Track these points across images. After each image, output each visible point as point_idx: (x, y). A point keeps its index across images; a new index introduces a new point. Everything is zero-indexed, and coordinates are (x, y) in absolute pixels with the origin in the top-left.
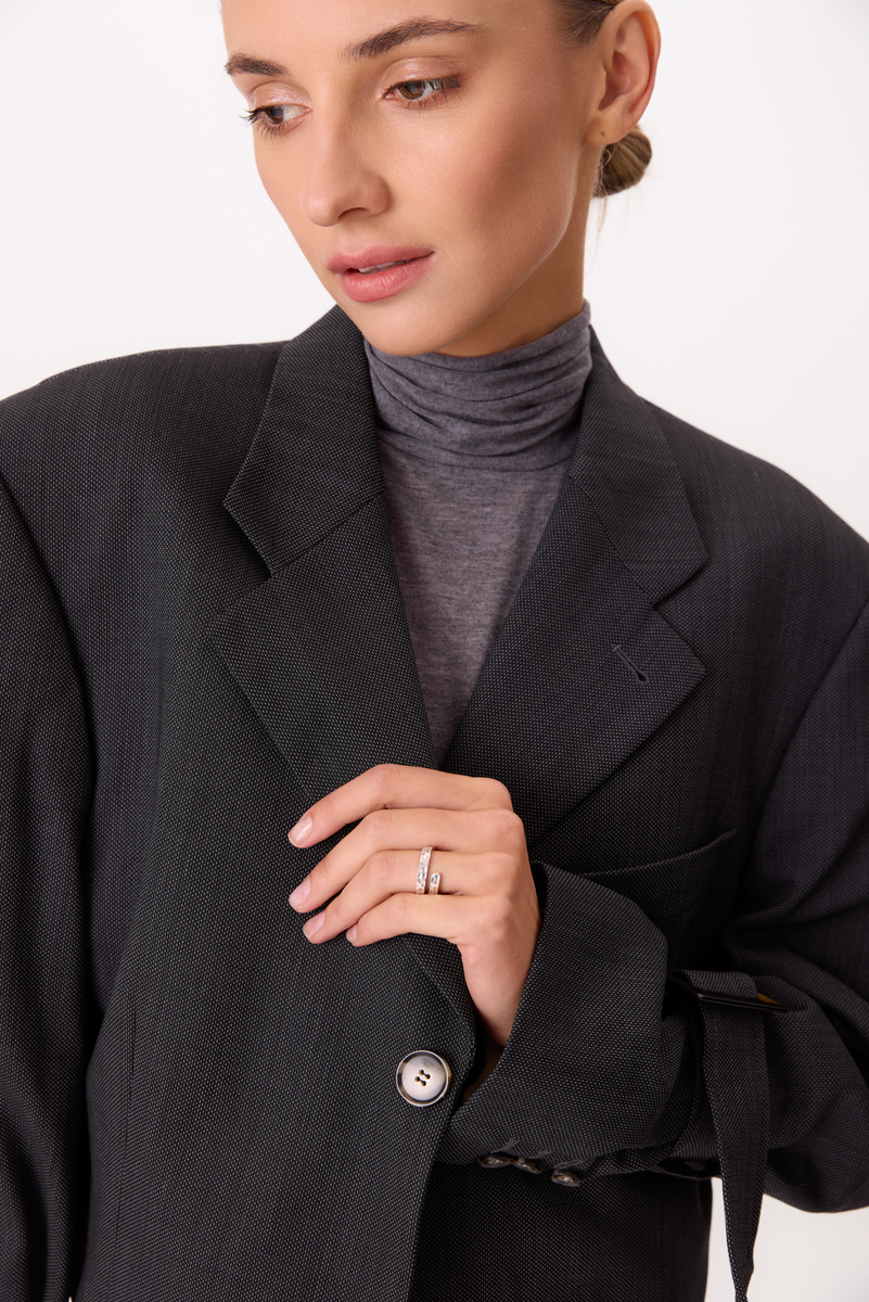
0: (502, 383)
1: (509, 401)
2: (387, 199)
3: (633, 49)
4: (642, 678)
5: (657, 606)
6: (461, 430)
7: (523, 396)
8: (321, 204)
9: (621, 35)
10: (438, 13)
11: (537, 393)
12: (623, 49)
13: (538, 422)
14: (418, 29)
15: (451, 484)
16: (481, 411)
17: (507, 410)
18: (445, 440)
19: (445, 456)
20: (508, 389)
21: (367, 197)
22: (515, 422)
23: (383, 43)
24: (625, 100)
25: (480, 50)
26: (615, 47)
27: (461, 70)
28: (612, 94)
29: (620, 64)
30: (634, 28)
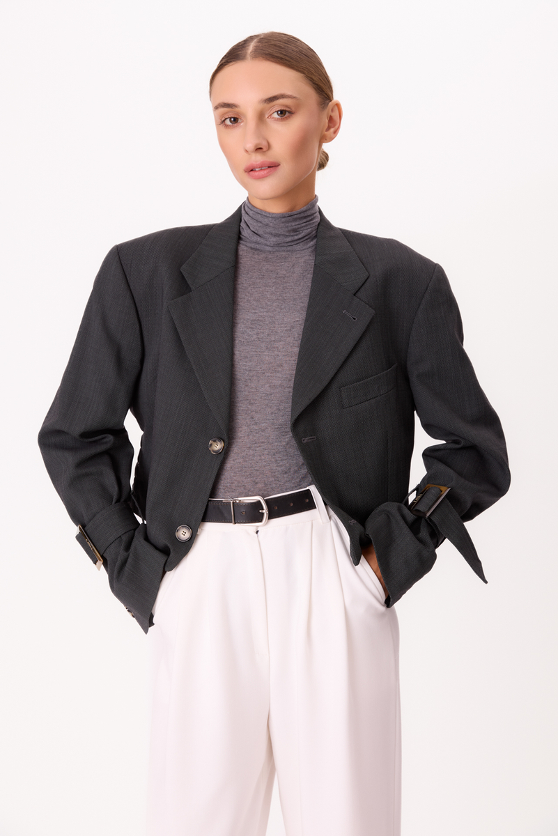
0: (288, 222)
1: (290, 228)
3: (335, 115)
4: (354, 319)
5: (354, 295)
6: (273, 240)
7: (294, 227)
9: (332, 110)
10: (289, 93)
11: (300, 226)
12: (333, 114)
13: (300, 236)
14: (282, 96)
15: (270, 256)
16: (281, 232)
17: (289, 231)
18: (268, 243)
19: (268, 248)
20: (290, 224)
22: (292, 236)
23: (272, 99)
24: (332, 130)
25: (299, 106)
26: (330, 113)
27: (293, 109)
28: (329, 128)
29: (331, 119)
30: (336, 108)
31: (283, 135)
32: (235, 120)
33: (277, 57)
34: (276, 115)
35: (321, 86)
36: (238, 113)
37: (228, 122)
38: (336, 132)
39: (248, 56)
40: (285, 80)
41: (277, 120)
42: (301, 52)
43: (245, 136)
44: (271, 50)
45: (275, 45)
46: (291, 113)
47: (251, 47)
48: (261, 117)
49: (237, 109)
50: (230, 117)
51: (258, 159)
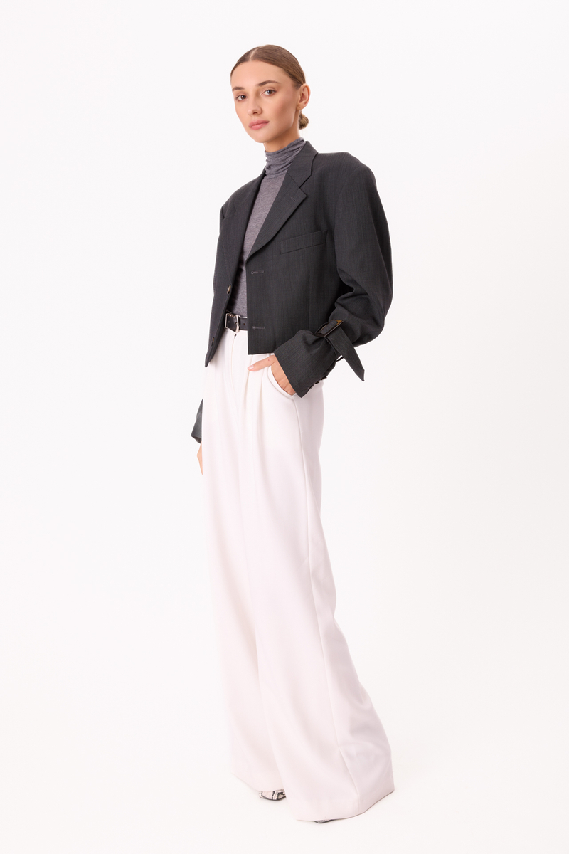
2: (262, 112)
3: (306, 92)
4: (295, 201)
5: (300, 187)
8: (250, 111)
9: (303, 90)
10: (273, 80)
12: (304, 92)
14: (269, 82)
19: (274, 176)
21: (259, 110)
23: (263, 84)
24: (303, 102)
25: (280, 87)
26: (302, 92)
27: (276, 89)
28: (301, 100)
29: (303, 95)
30: (306, 89)
31: (270, 105)
32: (244, 97)
33: (267, 59)
34: (266, 93)
35: (296, 76)
36: (245, 93)
37: (240, 98)
38: (306, 103)
39: (250, 59)
40: (271, 72)
41: (267, 96)
42: (283, 56)
43: (249, 105)
44: (264, 55)
45: (266, 52)
46: (275, 91)
47: (252, 54)
48: (257, 94)
49: (244, 90)
50: (241, 96)
51: (256, 119)
